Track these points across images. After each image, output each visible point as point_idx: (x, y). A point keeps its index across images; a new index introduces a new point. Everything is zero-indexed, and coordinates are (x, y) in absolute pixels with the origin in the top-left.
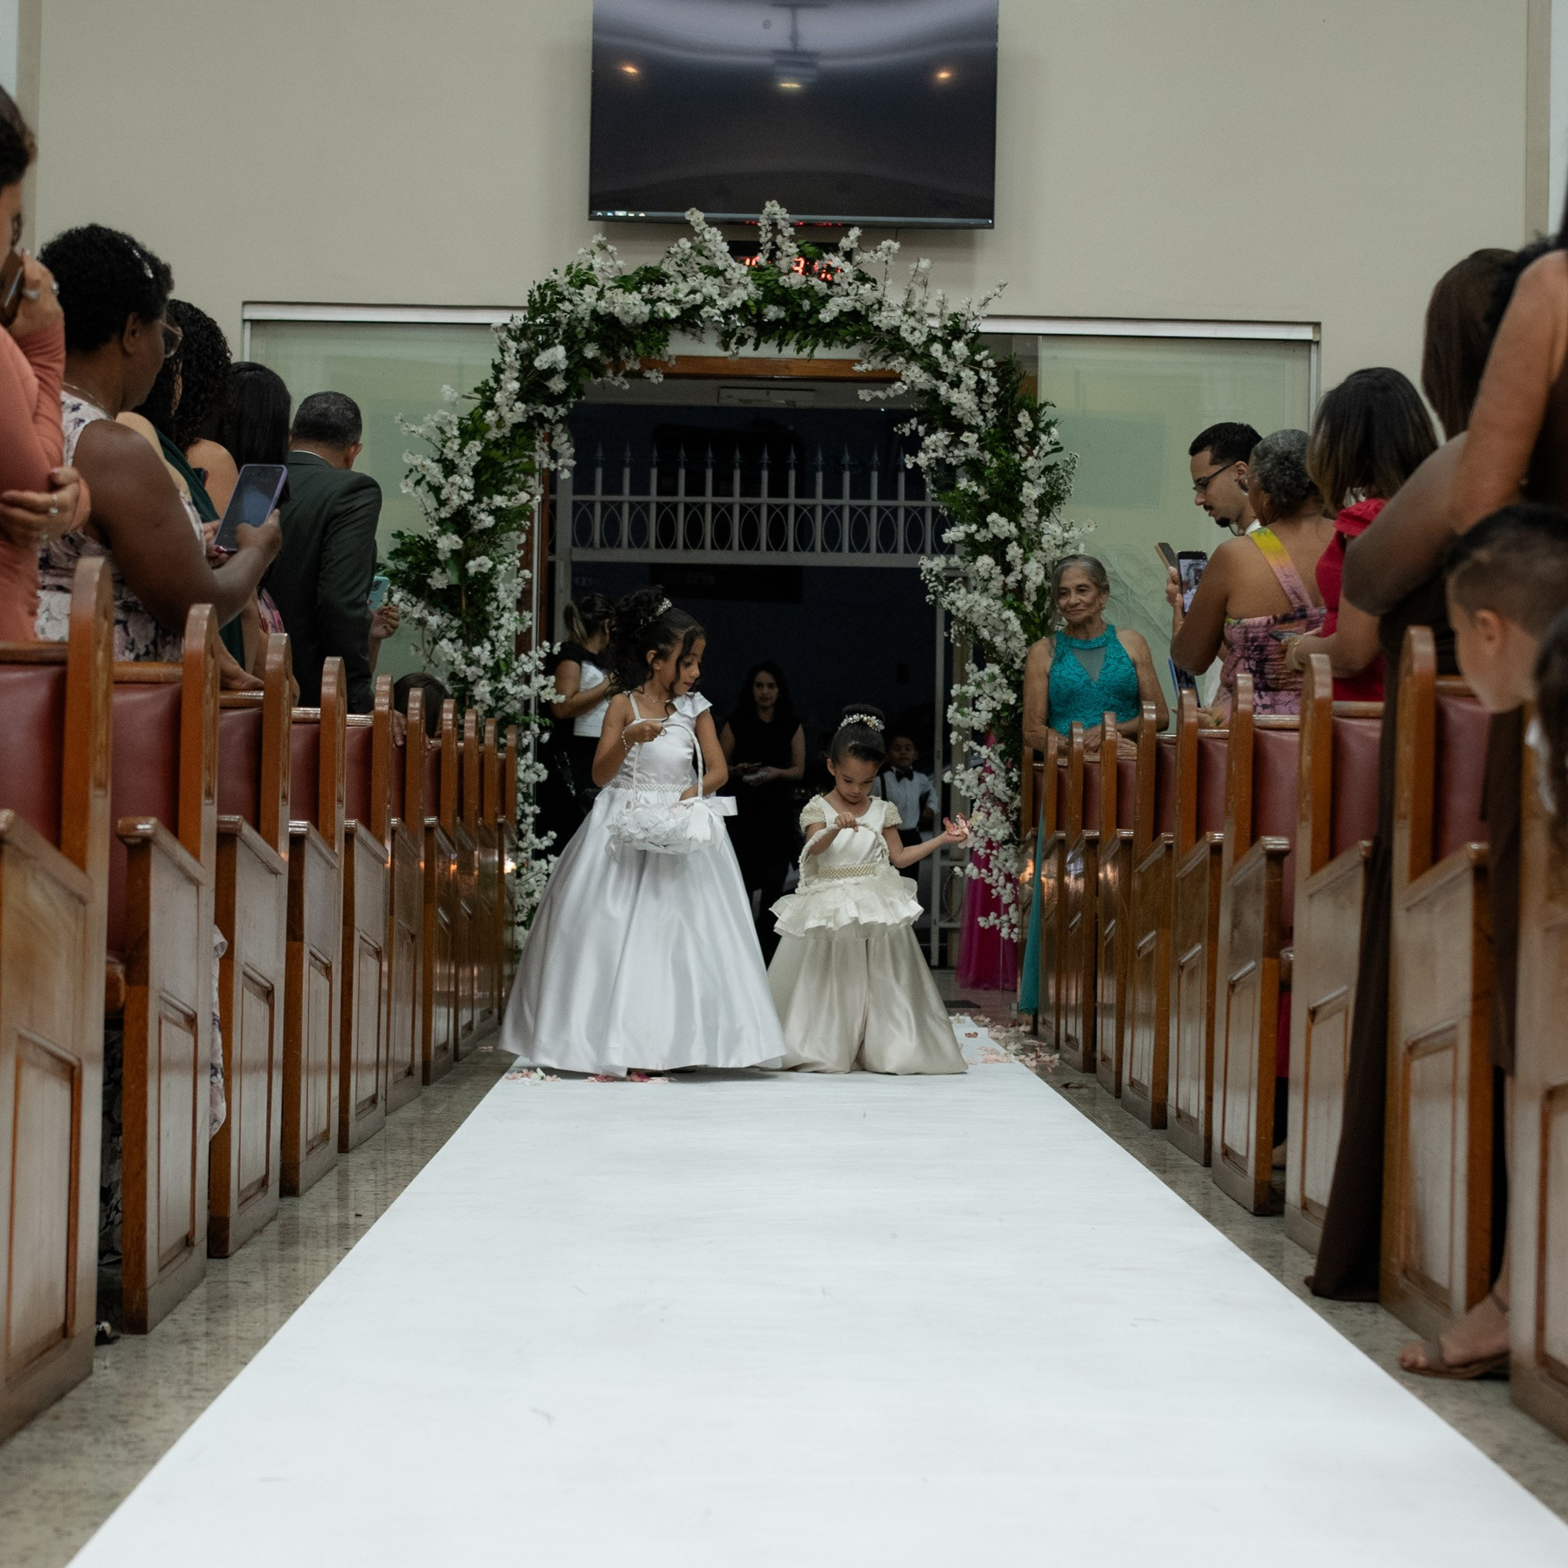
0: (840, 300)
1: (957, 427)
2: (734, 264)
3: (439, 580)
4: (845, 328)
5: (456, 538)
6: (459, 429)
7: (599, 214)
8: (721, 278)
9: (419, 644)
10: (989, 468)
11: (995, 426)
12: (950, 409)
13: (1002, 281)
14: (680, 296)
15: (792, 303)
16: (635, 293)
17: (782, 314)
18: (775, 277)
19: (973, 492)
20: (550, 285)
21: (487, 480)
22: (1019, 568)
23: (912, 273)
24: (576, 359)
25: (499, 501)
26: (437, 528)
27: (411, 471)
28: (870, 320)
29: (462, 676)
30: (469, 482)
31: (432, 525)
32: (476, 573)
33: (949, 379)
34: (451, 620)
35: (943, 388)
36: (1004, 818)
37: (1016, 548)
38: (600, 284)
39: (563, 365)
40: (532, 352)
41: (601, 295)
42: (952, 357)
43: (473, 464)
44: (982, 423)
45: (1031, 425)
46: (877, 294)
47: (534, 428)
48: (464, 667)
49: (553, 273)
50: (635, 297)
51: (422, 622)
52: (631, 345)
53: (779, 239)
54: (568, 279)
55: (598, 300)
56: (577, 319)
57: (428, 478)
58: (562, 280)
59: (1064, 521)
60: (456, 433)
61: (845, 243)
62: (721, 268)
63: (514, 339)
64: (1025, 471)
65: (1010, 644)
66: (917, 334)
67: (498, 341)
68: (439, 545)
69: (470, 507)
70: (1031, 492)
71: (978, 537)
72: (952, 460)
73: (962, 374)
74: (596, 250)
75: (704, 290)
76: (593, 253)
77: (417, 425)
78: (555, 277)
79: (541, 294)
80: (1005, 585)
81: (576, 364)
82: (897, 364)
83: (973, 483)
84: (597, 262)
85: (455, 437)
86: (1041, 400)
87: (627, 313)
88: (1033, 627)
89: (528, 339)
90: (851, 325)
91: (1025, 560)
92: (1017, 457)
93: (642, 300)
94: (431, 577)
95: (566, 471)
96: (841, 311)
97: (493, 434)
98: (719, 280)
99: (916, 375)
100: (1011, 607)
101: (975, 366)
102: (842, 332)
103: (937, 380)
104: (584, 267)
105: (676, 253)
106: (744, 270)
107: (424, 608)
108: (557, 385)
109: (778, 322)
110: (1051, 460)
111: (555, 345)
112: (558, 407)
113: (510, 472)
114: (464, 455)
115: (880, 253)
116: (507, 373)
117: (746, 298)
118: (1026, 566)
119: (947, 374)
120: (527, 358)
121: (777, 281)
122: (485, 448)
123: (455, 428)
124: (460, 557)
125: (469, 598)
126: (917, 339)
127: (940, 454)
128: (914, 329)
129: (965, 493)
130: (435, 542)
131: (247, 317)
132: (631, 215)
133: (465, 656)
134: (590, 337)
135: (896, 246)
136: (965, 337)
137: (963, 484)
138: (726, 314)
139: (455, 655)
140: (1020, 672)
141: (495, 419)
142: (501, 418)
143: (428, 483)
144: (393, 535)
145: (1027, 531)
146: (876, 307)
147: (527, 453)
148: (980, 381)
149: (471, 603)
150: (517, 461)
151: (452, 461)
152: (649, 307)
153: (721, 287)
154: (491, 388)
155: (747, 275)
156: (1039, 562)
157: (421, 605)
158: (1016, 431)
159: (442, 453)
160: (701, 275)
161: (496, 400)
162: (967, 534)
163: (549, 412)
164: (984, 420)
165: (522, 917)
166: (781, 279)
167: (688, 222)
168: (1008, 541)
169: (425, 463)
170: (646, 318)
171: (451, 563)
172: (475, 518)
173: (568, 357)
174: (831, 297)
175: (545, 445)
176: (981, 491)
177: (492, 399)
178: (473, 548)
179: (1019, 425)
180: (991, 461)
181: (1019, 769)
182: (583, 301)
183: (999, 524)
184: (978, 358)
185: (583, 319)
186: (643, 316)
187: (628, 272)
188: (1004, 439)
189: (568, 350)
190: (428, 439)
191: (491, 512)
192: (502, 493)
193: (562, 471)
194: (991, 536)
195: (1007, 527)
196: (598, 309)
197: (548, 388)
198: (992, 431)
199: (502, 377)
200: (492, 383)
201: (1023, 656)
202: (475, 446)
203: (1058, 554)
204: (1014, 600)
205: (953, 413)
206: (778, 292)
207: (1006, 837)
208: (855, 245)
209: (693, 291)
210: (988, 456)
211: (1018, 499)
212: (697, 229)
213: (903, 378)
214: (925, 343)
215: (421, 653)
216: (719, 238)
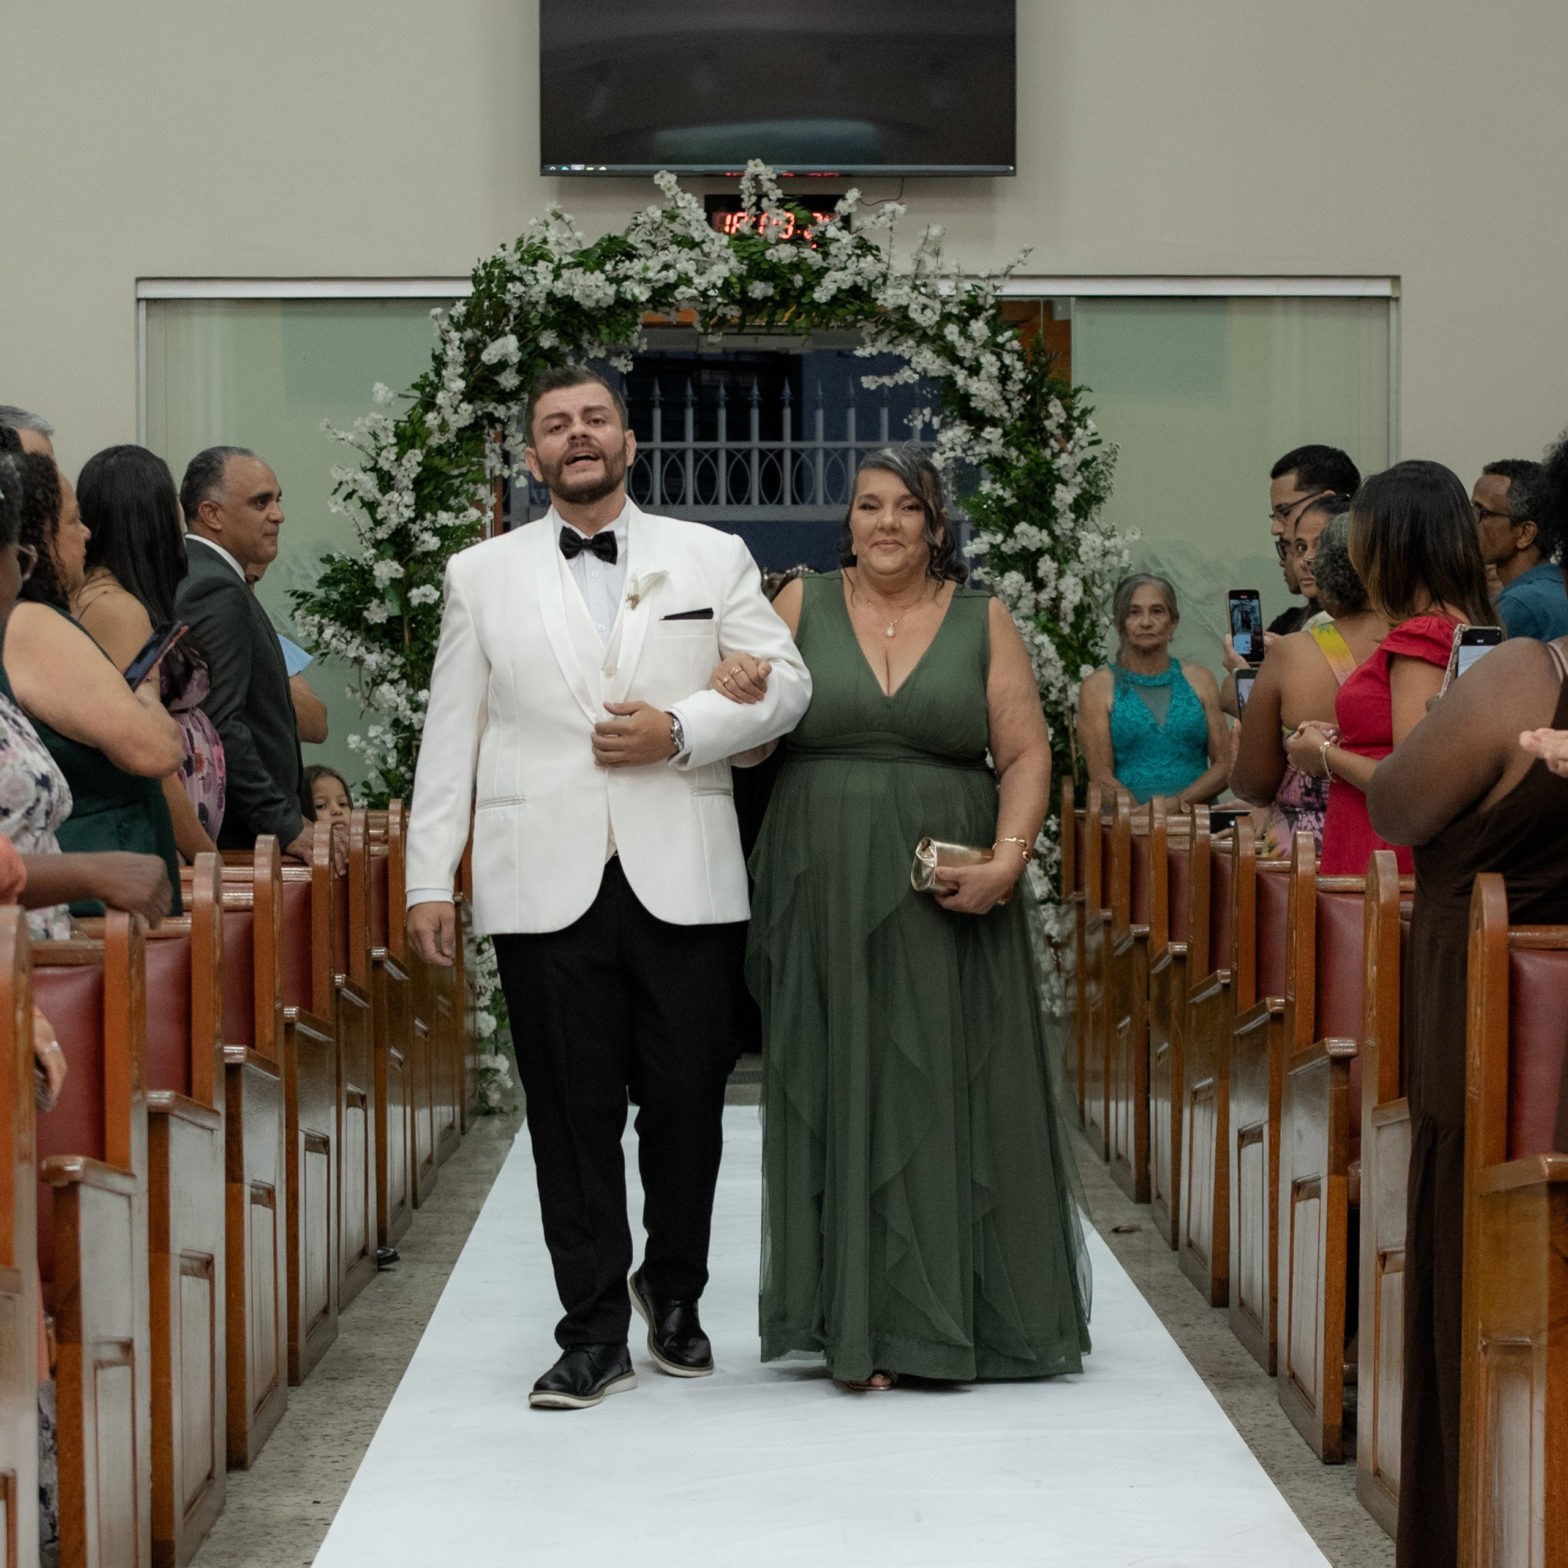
0: (839, 275)
1: (978, 421)
2: (713, 234)
3: (377, 614)
4: (844, 306)
5: (395, 565)
6: (396, 435)
7: (553, 168)
8: (697, 250)
9: (355, 685)
10: (1017, 468)
11: (1022, 417)
12: (970, 400)
13: (1027, 246)
14: (651, 274)
15: (782, 278)
16: (597, 273)
17: (771, 292)
18: (761, 248)
19: (998, 496)
20: (497, 263)
21: (430, 493)
22: (1053, 584)
23: (921, 241)
24: (529, 350)
25: (445, 518)
26: (373, 551)
27: (341, 484)
28: (873, 296)
29: (407, 723)
30: (409, 498)
31: (367, 548)
32: (420, 604)
33: (966, 364)
34: (393, 657)
35: (961, 377)
36: (1042, 872)
37: (1049, 562)
38: (556, 259)
39: (515, 358)
40: (479, 341)
41: (557, 276)
42: (969, 338)
43: (413, 476)
44: (1007, 415)
45: (1064, 415)
46: (881, 267)
47: (483, 428)
48: (409, 713)
49: (500, 250)
50: (598, 277)
51: (358, 661)
52: (595, 332)
53: (765, 203)
54: (518, 256)
55: (553, 281)
56: (529, 303)
57: (361, 493)
58: (512, 258)
59: (1104, 526)
60: (393, 440)
61: (841, 207)
62: (697, 240)
63: (459, 328)
64: (1058, 469)
65: (1044, 671)
66: (928, 312)
67: (439, 332)
68: (376, 573)
69: (410, 525)
70: (1064, 496)
71: (1004, 548)
72: (973, 458)
73: (982, 360)
74: (551, 219)
75: (678, 266)
76: (547, 225)
77: (346, 431)
78: (501, 254)
79: (487, 273)
80: (1037, 603)
81: (530, 354)
82: (906, 348)
83: (998, 485)
84: (552, 235)
85: (392, 445)
86: (1074, 385)
87: (588, 296)
88: (1070, 653)
89: (473, 326)
90: (851, 303)
91: (1060, 574)
92: (1047, 453)
93: (607, 279)
94: (368, 609)
95: (522, 477)
96: (839, 288)
97: (435, 440)
98: (695, 253)
99: (929, 361)
100: (1045, 630)
101: (997, 349)
102: (840, 312)
103: (953, 364)
104: (537, 241)
105: (644, 223)
106: (725, 240)
107: (361, 645)
108: (509, 380)
109: (766, 299)
110: (1088, 454)
111: (506, 335)
112: (511, 404)
113: (457, 482)
114: (401, 465)
115: (883, 219)
116: (450, 368)
117: (727, 275)
118: (1062, 581)
119: (964, 358)
120: (473, 349)
121: (763, 254)
122: (427, 456)
123: (391, 434)
124: (401, 586)
125: (413, 631)
126: (927, 319)
127: (959, 453)
128: (924, 307)
129: (988, 496)
130: (371, 569)
131: (141, 295)
132: (590, 169)
133: (410, 700)
134: (546, 323)
135: (901, 209)
136: (985, 314)
137: (986, 487)
138: (704, 294)
139: (399, 700)
140: (1057, 703)
141: (437, 422)
142: (443, 419)
143: (361, 499)
144: (322, 560)
145: (1062, 539)
146: (880, 281)
147: (474, 459)
148: (1003, 366)
149: (414, 638)
150: (464, 470)
151: (389, 472)
152: (614, 287)
153: (697, 261)
154: (431, 384)
155: (728, 247)
156: (1076, 575)
157: (357, 641)
158: (1047, 423)
159: (376, 462)
160: (674, 248)
161: (438, 402)
162: (992, 546)
163: (500, 412)
164: (1009, 411)
165: (485, 1001)
166: (768, 253)
167: (659, 185)
168: (1040, 552)
169: (356, 477)
170: (611, 301)
171: (391, 590)
172: (417, 538)
173: (520, 349)
174: (827, 269)
175: (497, 446)
176: (1007, 494)
177: (434, 397)
178: (415, 573)
179: (1049, 416)
180: (1018, 460)
181: (1058, 816)
182: (537, 280)
183: (1029, 535)
184: (1000, 339)
185: (537, 302)
186: (608, 299)
187: (588, 245)
188: (1032, 432)
189: (519, 340)
190: (360, 447)
191: (436, 532)
192: (447, 509)
193: (518, 477)
194: (1019, 547)
195: (1038, 536)
196: (555, 291)
197: (497, 384)
198: (1019, 424)
199: (444, 372)
200: (432, 377)
201: (1060, 685)
202: (416, 456)
203: (1098, 565)
204: (1049, 620)
205: (972, 405)
206: (765, 266)
207: (1045, 896)
208: (854, 209)
209: (666, 267)
210: (1014, 453)
211: (1049, 503)
212: (669, 194)
213: (913, 365)
214: (937, 323)
215: (358, 695)
216: (695, 205)
